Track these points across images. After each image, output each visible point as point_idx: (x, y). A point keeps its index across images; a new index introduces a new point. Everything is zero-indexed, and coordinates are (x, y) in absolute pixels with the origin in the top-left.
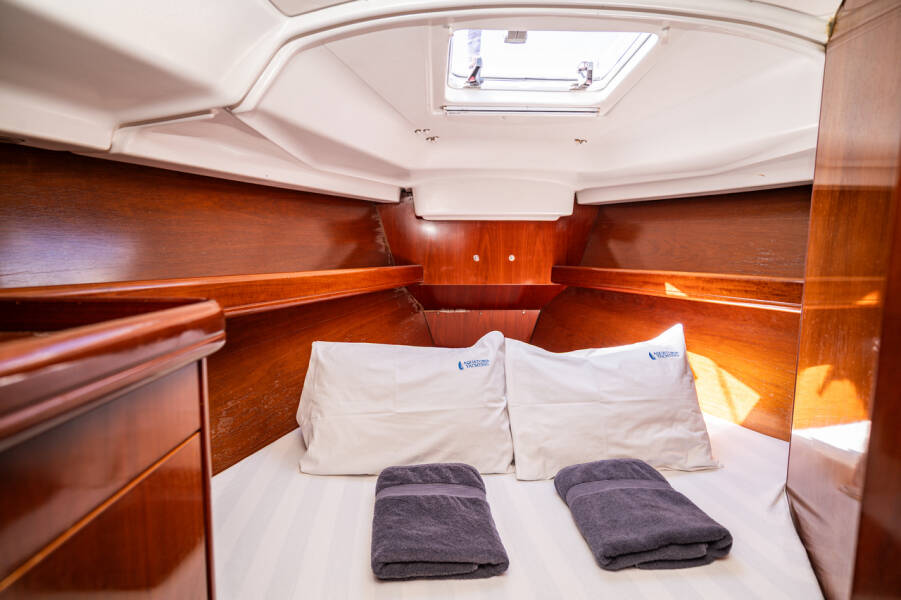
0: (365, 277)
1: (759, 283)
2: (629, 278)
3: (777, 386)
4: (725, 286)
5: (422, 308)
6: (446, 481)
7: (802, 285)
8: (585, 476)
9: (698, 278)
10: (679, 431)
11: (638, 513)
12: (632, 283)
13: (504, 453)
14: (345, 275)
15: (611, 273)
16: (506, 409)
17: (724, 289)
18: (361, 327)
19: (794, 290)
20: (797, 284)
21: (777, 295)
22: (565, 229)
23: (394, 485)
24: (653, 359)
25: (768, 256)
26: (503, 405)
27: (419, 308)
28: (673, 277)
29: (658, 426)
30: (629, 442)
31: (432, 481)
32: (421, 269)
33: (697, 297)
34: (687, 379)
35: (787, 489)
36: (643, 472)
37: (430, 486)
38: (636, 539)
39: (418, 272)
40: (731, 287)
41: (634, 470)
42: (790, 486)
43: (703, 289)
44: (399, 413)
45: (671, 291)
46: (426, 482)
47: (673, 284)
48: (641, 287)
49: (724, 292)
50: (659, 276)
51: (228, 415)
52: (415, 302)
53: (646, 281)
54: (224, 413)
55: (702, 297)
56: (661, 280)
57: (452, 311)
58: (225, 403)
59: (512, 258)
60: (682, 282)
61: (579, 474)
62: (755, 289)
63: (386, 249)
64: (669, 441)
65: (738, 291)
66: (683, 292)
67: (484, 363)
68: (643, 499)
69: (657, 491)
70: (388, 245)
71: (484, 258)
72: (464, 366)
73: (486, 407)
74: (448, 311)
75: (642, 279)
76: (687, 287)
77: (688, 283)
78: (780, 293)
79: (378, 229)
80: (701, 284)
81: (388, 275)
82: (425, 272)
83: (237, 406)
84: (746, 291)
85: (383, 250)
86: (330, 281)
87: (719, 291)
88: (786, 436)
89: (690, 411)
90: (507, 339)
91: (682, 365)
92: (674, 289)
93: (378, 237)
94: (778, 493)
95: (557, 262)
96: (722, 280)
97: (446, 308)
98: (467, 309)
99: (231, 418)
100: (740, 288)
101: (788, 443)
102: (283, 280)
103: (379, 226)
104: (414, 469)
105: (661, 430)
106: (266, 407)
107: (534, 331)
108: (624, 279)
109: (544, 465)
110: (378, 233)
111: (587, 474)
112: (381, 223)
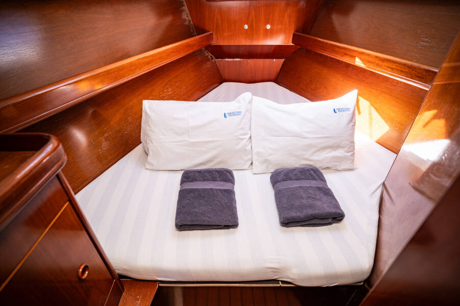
0: (173, 51)
1: (410, 67)
2: (337, 49)
3: (402, 124)
4: (391, 65)
5: (214, 58)
6: (214, 179)
7: (436, 73)
8: (285, 177)
9: (377, 57)
10: (339, 153)
11: (304, 201)
12: (337, 53)
13: (247, 161)
14: (159, 53)
15: (327, 43)
16: (250, 137)
17: (389, 67)
18: (176, 76)
19: (430, 75)
20: (433, 72)
21: (418, 77)
22: (305, 6)
23: (189, 181)
24: (335, 112)
25: (427, 42)
26: (249, 136)
27: (212, 58)
28: (362, 53)
29: (329, 150)
30: (312, 158)
31: (207, 180)
32: (211, 34)
33: (373, 69)
34: (351, 124)
35: (384, 184)
36: (315, 175)
37: (206, 182)
38: (299, 216)
39: (210, 37)
40: (394, 67)
41: (310, 174)
42: (386, 183)
43: (377, 64)
44: (192, 142)
45: (358, 62)
46: (204, 180)
47: (361, 59)
48: (342, 56)
49: (389, 69)
50: (354, 51)
51: (106, 141)
52: (209, 55)
53: (346, 52)
54: (104, 140)
55: (375, 70)
56: (354, 54)
57: (232, 60)
58: (103, 135)
59: (268, 27)
60: (366, 58)
61: (282, 176)
62: (407, 71)
63: (189, 21)
64: (333, 157)
65: (397, 70)
66: (365, 64)
67: (239, 113)
68: (310, 193)
69: (318, 187)
70: (190, 19)
71: (250, 27)
72: (227, 115)
73: (240, 139)
74: (229, 60)
75: (343, 51)
76: (369, 62)
77: (370, 59)
78: (421, 76)
79: (183, 8)
80: (377, 61)
81: (188, 46)
82: (214, 36)
83: (110, 135)
84: (402, 71)
85: (187, 23)
86: (149, 60)
87: (386, 68)
88: (396, 151)
89: (347, 142)
90: (254, 97)
91: (351, 116)
92: (361, 62)
93: (183, 14)
94: (379, 186)
95: (297, 31)
96: (390, 61)
97: (229, 58)
98: (241, 58)
99: (108, 142)
100: (398, 68)
101: (396, 155)
102: (118, 68)
103: (183, 5)
104: (199, 172)
105: (330, 152)
106: (126, 133)
107: (280, 71)
108: (333, 49)
109: (267, 166)
110: (182, 11)
111: (286, 176)
112: (185, 3)
